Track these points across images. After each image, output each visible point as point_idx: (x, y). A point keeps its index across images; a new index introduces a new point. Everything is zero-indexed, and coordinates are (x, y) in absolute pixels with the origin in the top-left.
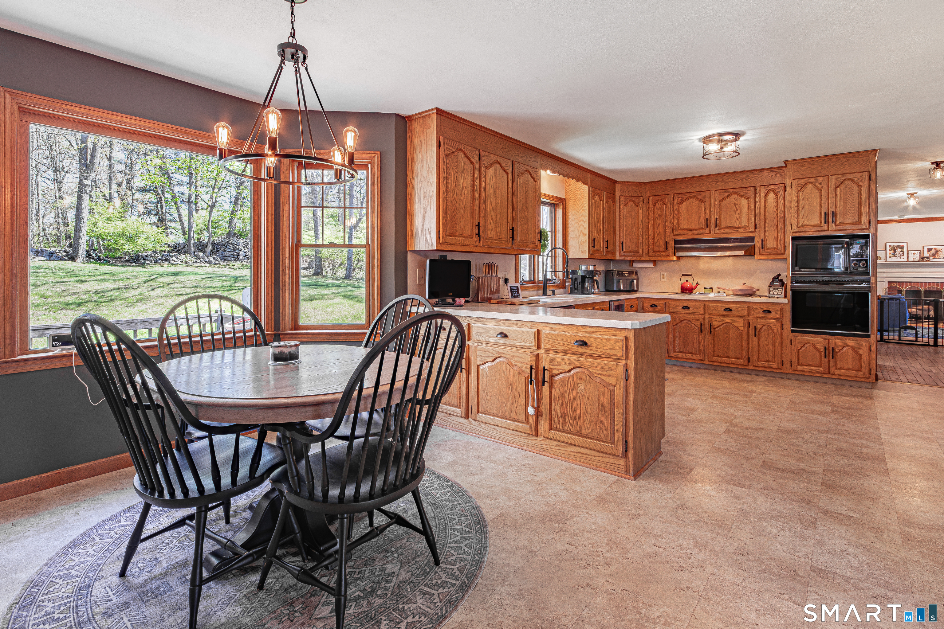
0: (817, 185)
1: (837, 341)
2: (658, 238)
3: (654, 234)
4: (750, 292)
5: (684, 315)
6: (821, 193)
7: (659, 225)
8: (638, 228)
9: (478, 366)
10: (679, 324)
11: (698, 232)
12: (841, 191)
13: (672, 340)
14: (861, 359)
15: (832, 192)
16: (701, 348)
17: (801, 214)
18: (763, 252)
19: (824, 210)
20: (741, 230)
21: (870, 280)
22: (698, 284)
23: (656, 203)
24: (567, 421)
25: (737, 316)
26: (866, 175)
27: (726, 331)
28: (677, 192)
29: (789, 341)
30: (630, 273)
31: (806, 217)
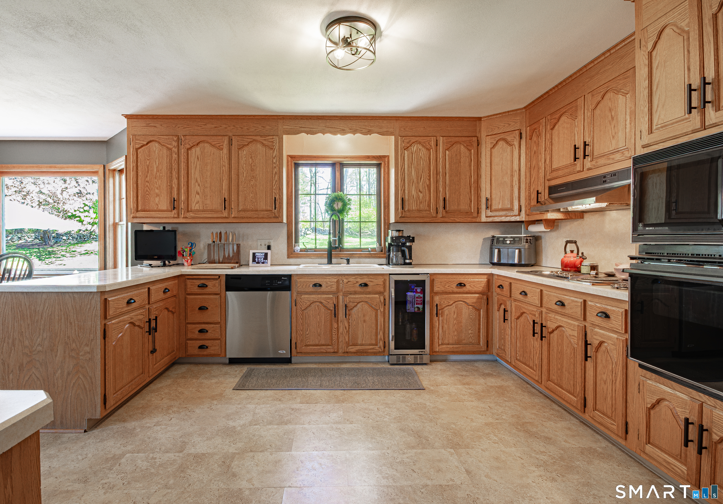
0: (679, 24)
1: (716, 412)
2: (533, 188)
3: (530, 182)
5: (523, 306)
6: (688, 39)
7: (534, 168)
8: (512, 175)
10: (520, 318)
11: (569, 170)
17: (655, 101)
19: (693, 78)
20: (617, 156)
22: (582, 258)
23: (532, 136)
25: (571, 317)
27: (560, 342)
30: (516, 239)
31: (663, 106)
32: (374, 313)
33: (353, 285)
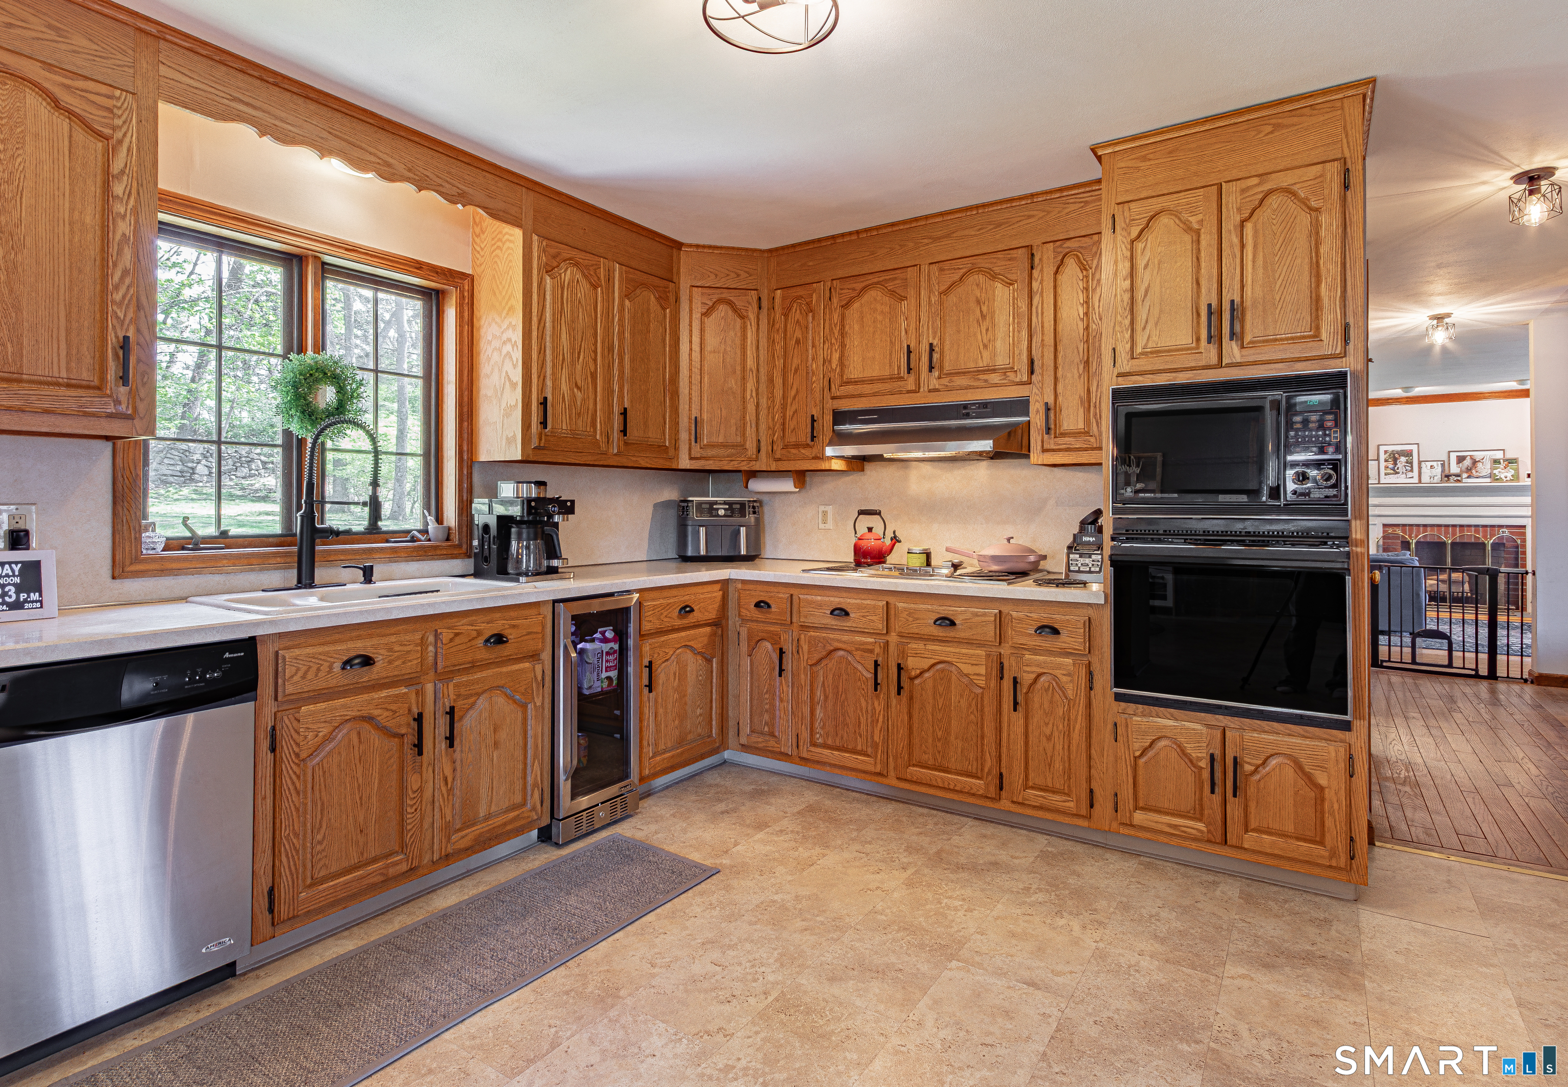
0: (1185, 216)
1: (1248, 735)
2: (793, 409)
3: (784, 397)
4: (1021, 566)
5: (836, 636)
6: (1198, 241)
7: (796, 370)
8: (744, 378)
10: (824, 663)
11: (887, 386)
12: (1256, 232)
13: (807, 710)
14: (1323, 800)
15: (1231, 238)
16: (876, 738)
17: (1142, 314)
18: (1051, 443)
19: (1208, 296)
20: (995, 378)
21: (1349, 529)
22: (895, 540)
23: (789, 309)
25: (969, 643)
26: (1333, 171)
27: (941, 689)
28: (841, 273)
29: (1110, 727)
30: (734, 506)
31: (1156, 324)
32: (520, 714)
33: (469, 644)
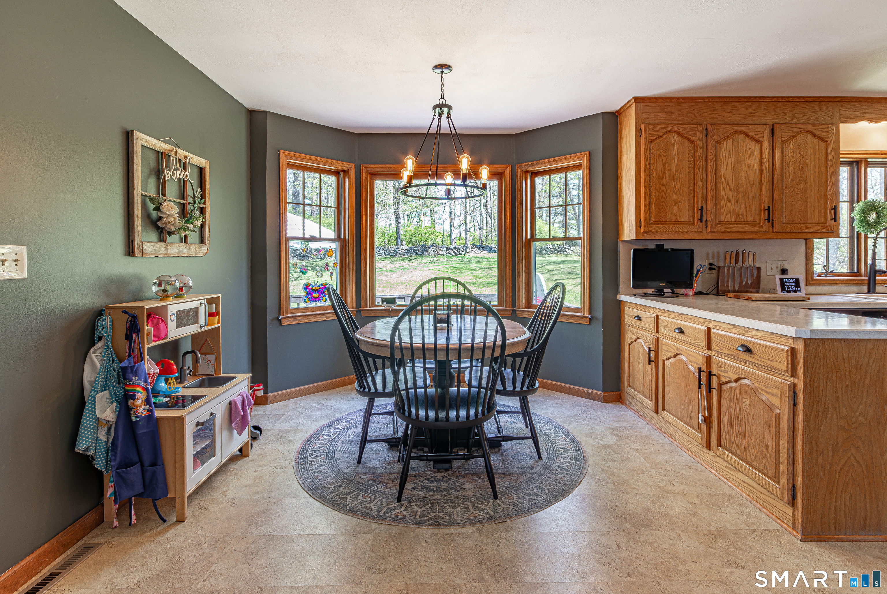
9: (664, 361)
24: (733, 440)
